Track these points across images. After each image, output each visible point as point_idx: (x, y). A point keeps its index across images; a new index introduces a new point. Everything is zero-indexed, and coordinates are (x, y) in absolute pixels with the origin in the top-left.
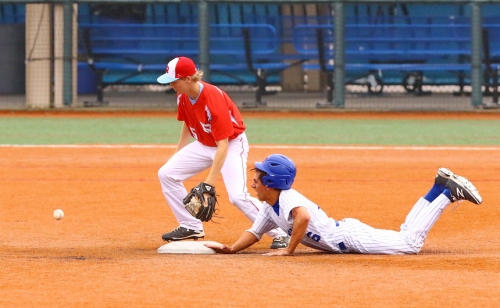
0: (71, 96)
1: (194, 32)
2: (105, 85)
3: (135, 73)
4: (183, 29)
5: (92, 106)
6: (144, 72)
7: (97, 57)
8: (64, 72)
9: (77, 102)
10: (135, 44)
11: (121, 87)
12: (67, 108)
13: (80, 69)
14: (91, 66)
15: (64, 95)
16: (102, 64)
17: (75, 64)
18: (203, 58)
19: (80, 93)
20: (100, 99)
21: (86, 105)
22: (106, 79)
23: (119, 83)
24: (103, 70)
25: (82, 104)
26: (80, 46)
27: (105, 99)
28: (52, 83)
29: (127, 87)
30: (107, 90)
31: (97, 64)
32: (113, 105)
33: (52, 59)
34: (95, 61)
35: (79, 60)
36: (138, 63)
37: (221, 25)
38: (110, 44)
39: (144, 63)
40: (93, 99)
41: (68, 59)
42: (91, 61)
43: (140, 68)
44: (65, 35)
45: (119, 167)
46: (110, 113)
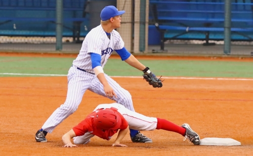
0: (144, 46)
1: (222, 7)
2: (166, 39)
3: (185, 32)
4: (214, 5)
5: (157, 52)
6: (190, 32)
7: (161, 22)
8: (140, 31)
9: (147, 50)
10: (185, 15)
11: (175, 41)
12: (142, 53)
13: (150, 29)
14: (157, 28)
15: (140, 45)
16: (163, 27)
17: (147, 26)
18: (227, 24)
19: (150, 44)
20: (162, 48)
21: (153, 51)
22: (166, 36)
23: (174, 38)
24: (165, 30)
25: (151, 51)
26: (150, 15)
27: (165, 48)
28: (133, 38)
29: (179, 41)
30: (167, 42)
31: (160, 26)
32: (170, 51)
33: (133, 23)
34: (159, 24)
35: (149, 24)
36: (186, 26)
37: (238, 3)
38: (169, 14)
39: (190, 27)
40: (158, 48)
41: (142, 23)
42: (157, 25)
43: (187, 29)
44: (141, 10)
45: (173, 91)
46: (169, 57)
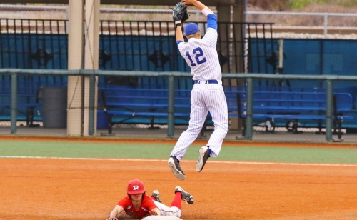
0: (93, 130)
1: (166, 94)
2: (114, 123)
3: (131, 117)
4: (159, 92)
5: (105, 136)
6: (136, 116)
7: (109, 107)
8: (90, 116)
9: (96, 133)
10: (131, 100)
11: (122, 125)
12: (91, 137)
13: (98, 114)
14: (105, 113)
15: (89, 129)
16: (111, 112)
17: (96, 111)
18: (170, 109)
19: (98, 128)
20: (110, 132)
21: (102, 135)
22: (113, 120)
23: (121, 123)
24: (112, 115)
25: (99, 134)
26: (99, 101)
27: (113, 132)
28: (82, 122)
29: (126, 125)
30: (114, 126)
31: (108, 111)
32: (118, 135)
33: (83, 108)
34: (107, 110)
35: (98, 109)
36: (133, 111)
37: (181, 90)
38: (117, 100)
39: (136, 112)
40: (106, 132)
41: (91, 108)
42: (105, 110)
43: (133, 114)
44: (90, 94)
45: (120, 172)
46: (116, 140)
